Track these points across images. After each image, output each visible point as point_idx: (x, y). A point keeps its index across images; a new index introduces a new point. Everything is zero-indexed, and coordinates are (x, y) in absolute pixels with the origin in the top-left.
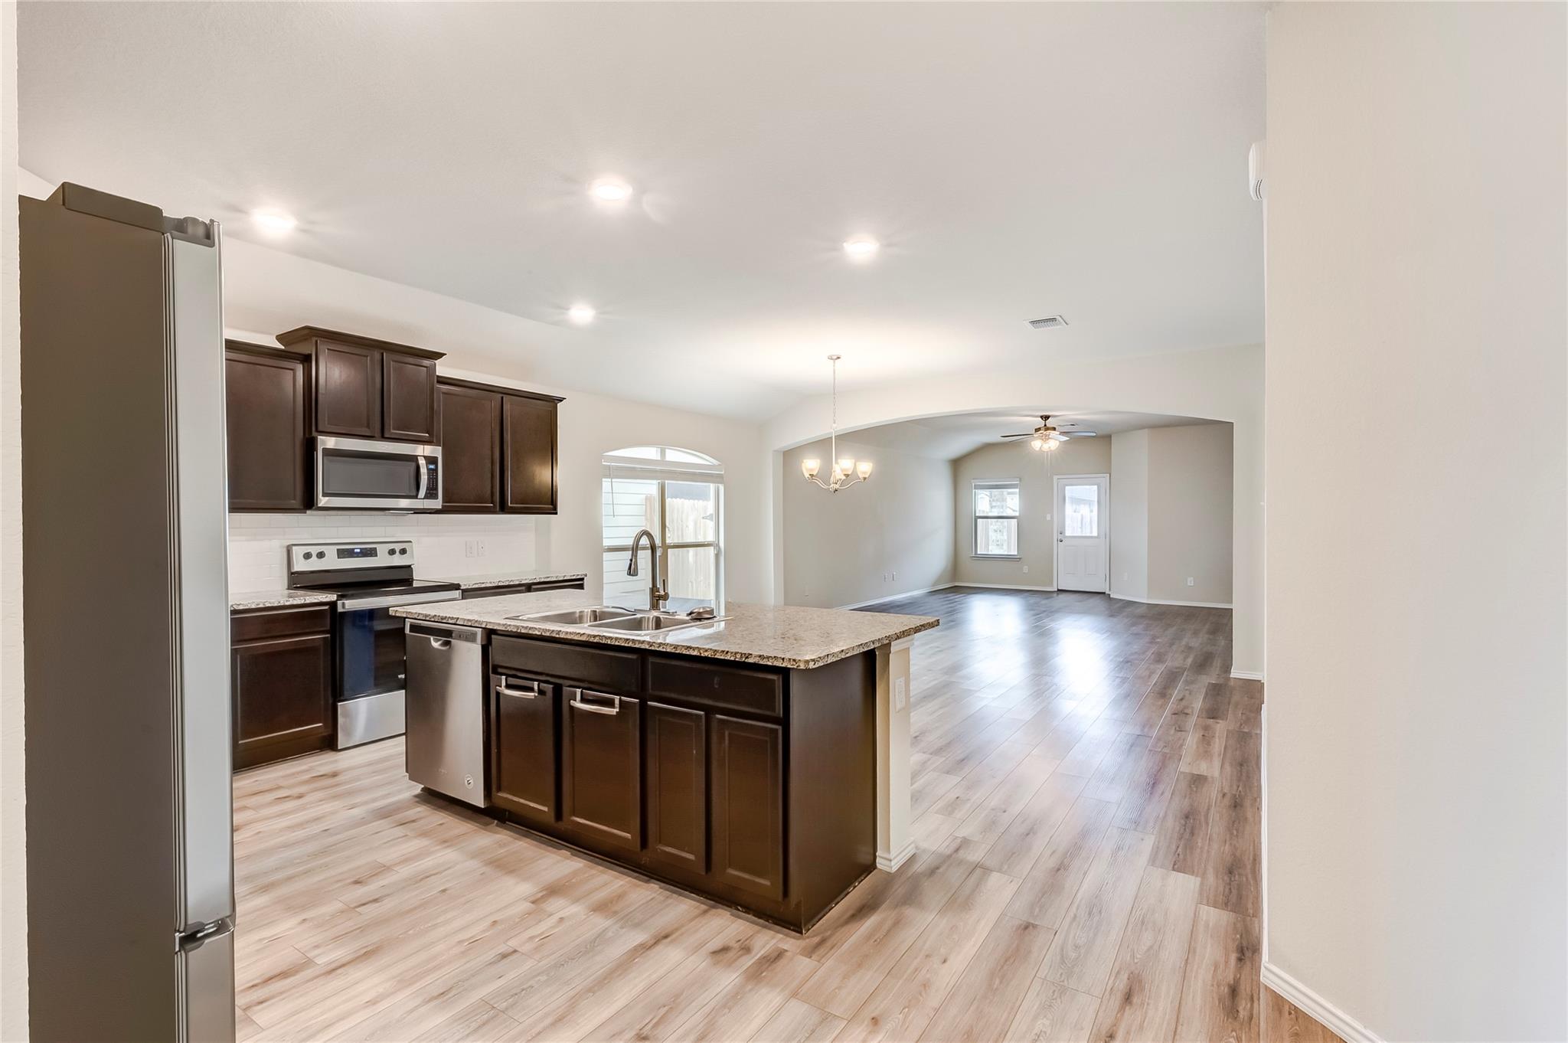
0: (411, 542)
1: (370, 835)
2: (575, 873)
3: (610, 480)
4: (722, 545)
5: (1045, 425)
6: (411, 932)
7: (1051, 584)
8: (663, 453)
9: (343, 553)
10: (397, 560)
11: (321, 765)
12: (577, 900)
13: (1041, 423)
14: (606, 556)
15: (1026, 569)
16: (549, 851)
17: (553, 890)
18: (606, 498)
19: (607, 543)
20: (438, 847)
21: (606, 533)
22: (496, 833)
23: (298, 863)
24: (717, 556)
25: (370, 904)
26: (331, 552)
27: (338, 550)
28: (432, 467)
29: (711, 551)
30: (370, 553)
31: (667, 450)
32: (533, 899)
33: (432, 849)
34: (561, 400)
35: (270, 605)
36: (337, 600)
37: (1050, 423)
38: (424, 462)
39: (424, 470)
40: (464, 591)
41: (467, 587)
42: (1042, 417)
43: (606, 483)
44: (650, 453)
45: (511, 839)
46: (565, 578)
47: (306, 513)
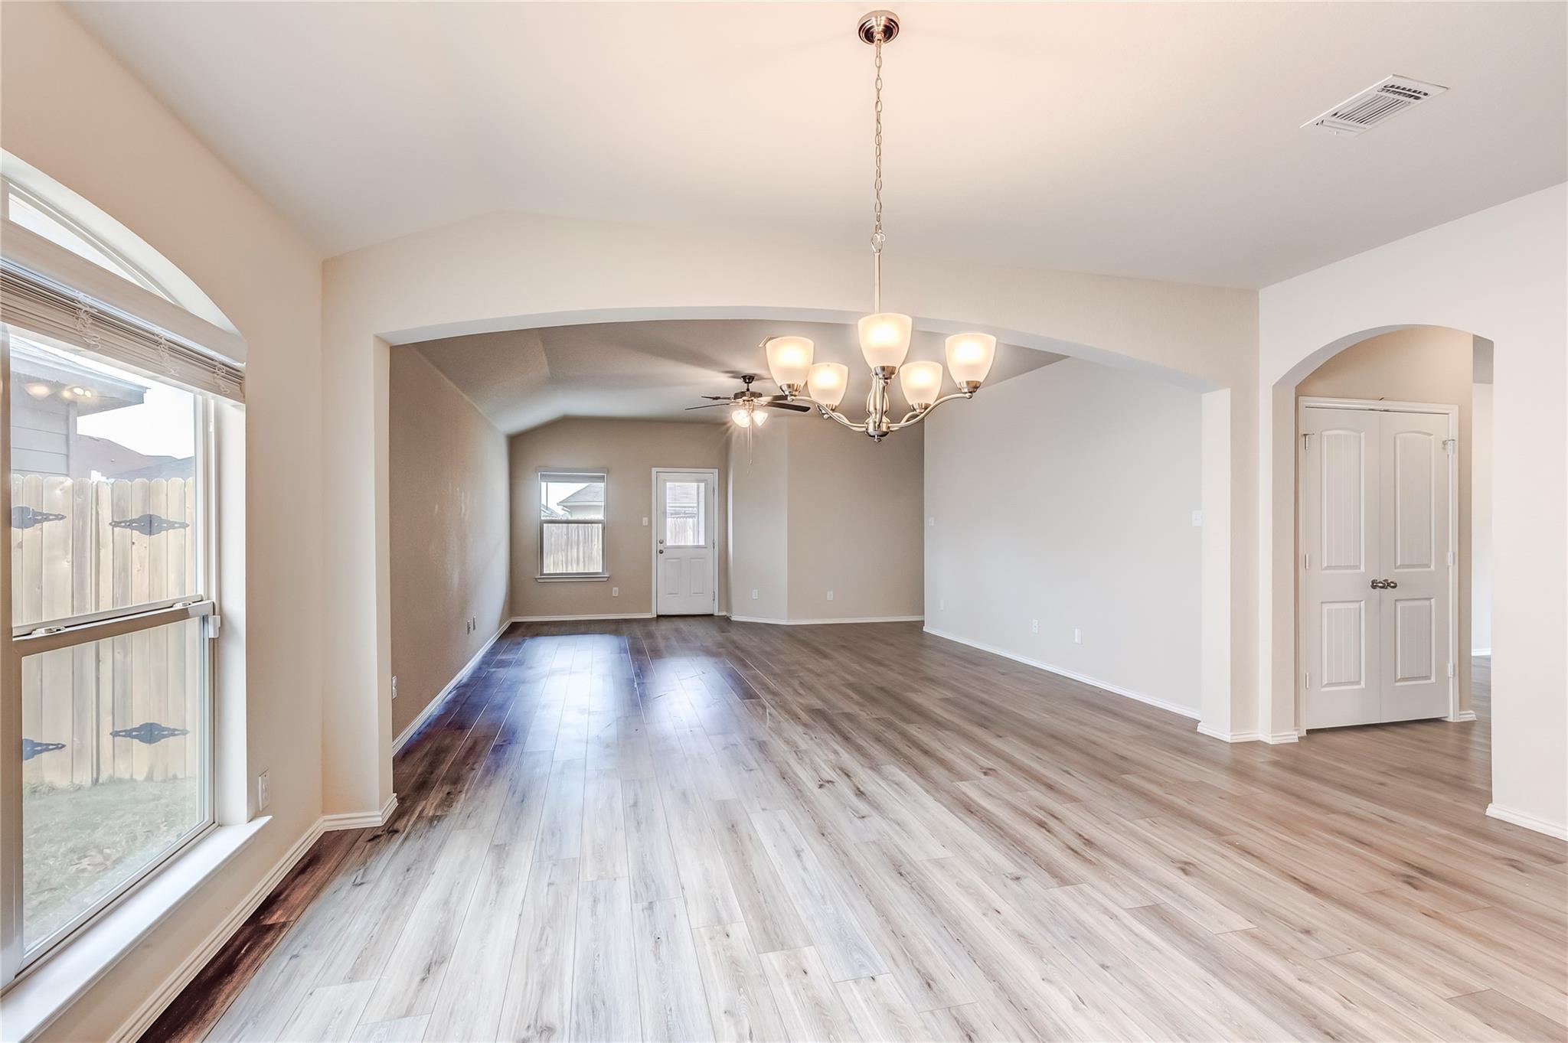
5: (748, 390)
7: (649, 610)
13: (739, 385)
15: (615, 591)
37: (754, 386)
42: (744, 377)
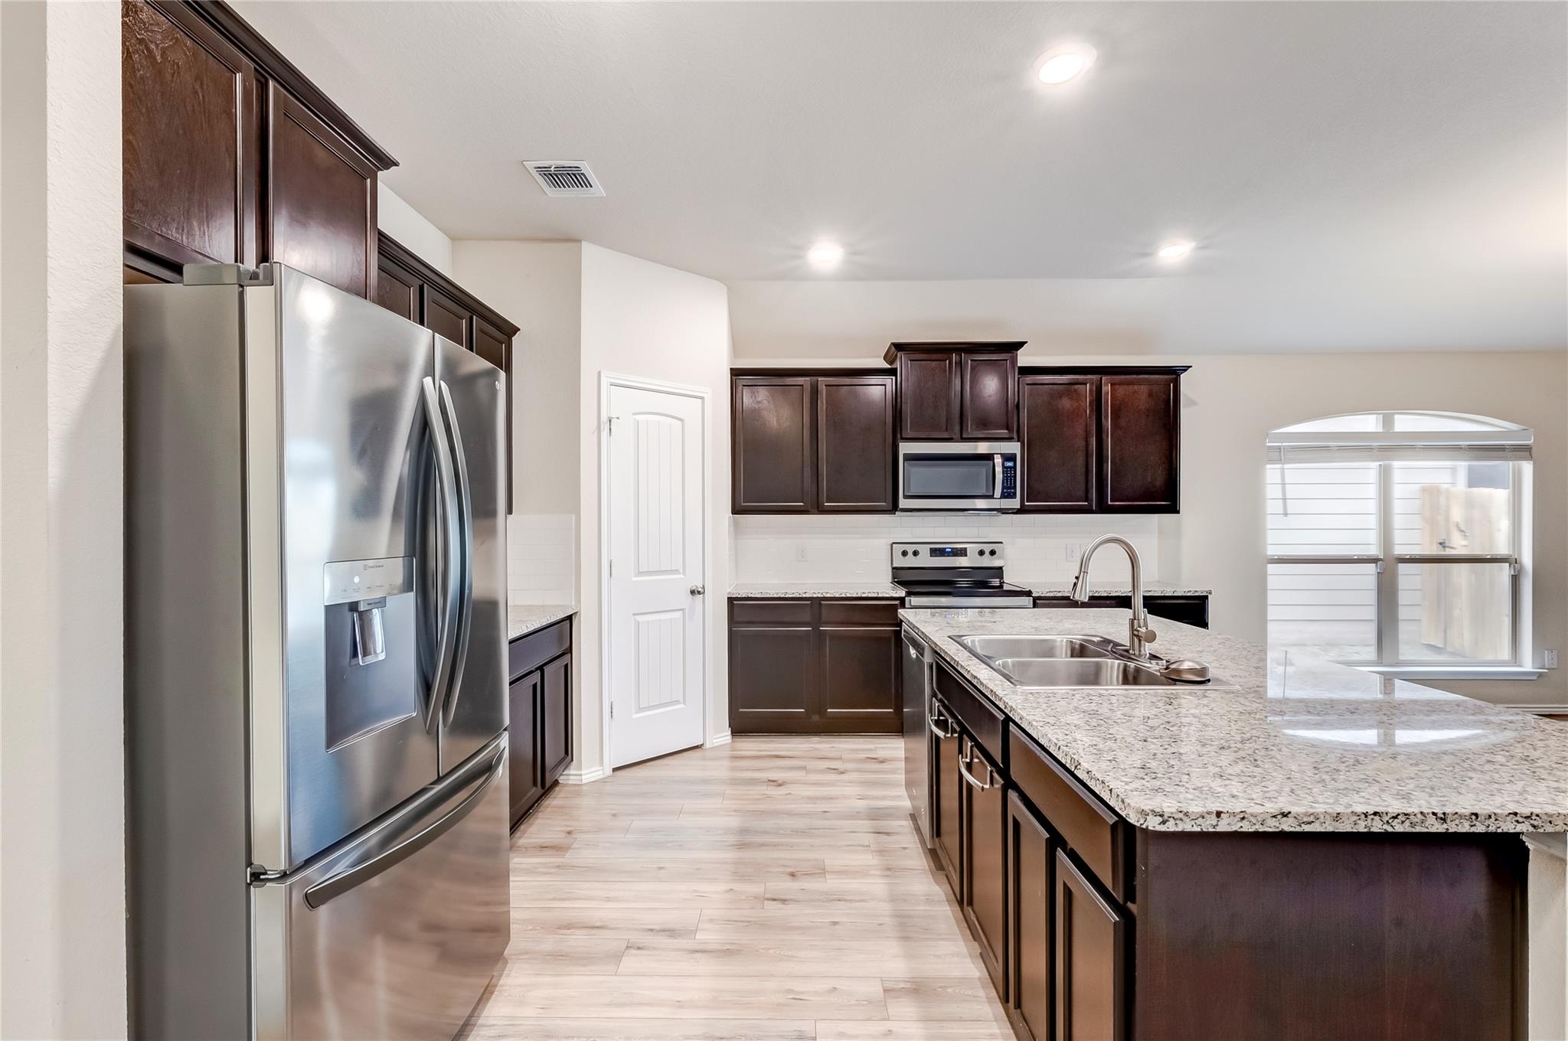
0: (1001, 543)
1: (845, 832)
2: (963, 981)
3: (1279, 466)
4: (1527, 560)
6: (771, 951)
8: (1388, 421)
9: (936, 552)
10: (987, 561)
11: (883, 748)
12: (926, 1019)
14: (1272, 568)
16: (963, 935)
17: (919, 990)
18: (1272, 491)
19: (1272, 551)
20: (878, 873)
21: (1272, 537)
22: (937, 883)
23: (781, 834)
24: (1515, 580)
25: (778, 902)
26: (924, 551)
27: (931, 549)
28: (1010, 464)
29: (1505, 572)
30: (963, 553)
31: (1396, 416)
32: (889, 985)
33: (873, 872)
34: (1186, 369)
35: (850, 596)
36: (906, 596)
38: (1000, 460)
39: (999, 469)
40: (1035, 599)
41: (1040, 595)
43: (1272, 473)
44: (1368, 423)
45: (943, 897)
46: (1175, 594)
47: (895, 514)
